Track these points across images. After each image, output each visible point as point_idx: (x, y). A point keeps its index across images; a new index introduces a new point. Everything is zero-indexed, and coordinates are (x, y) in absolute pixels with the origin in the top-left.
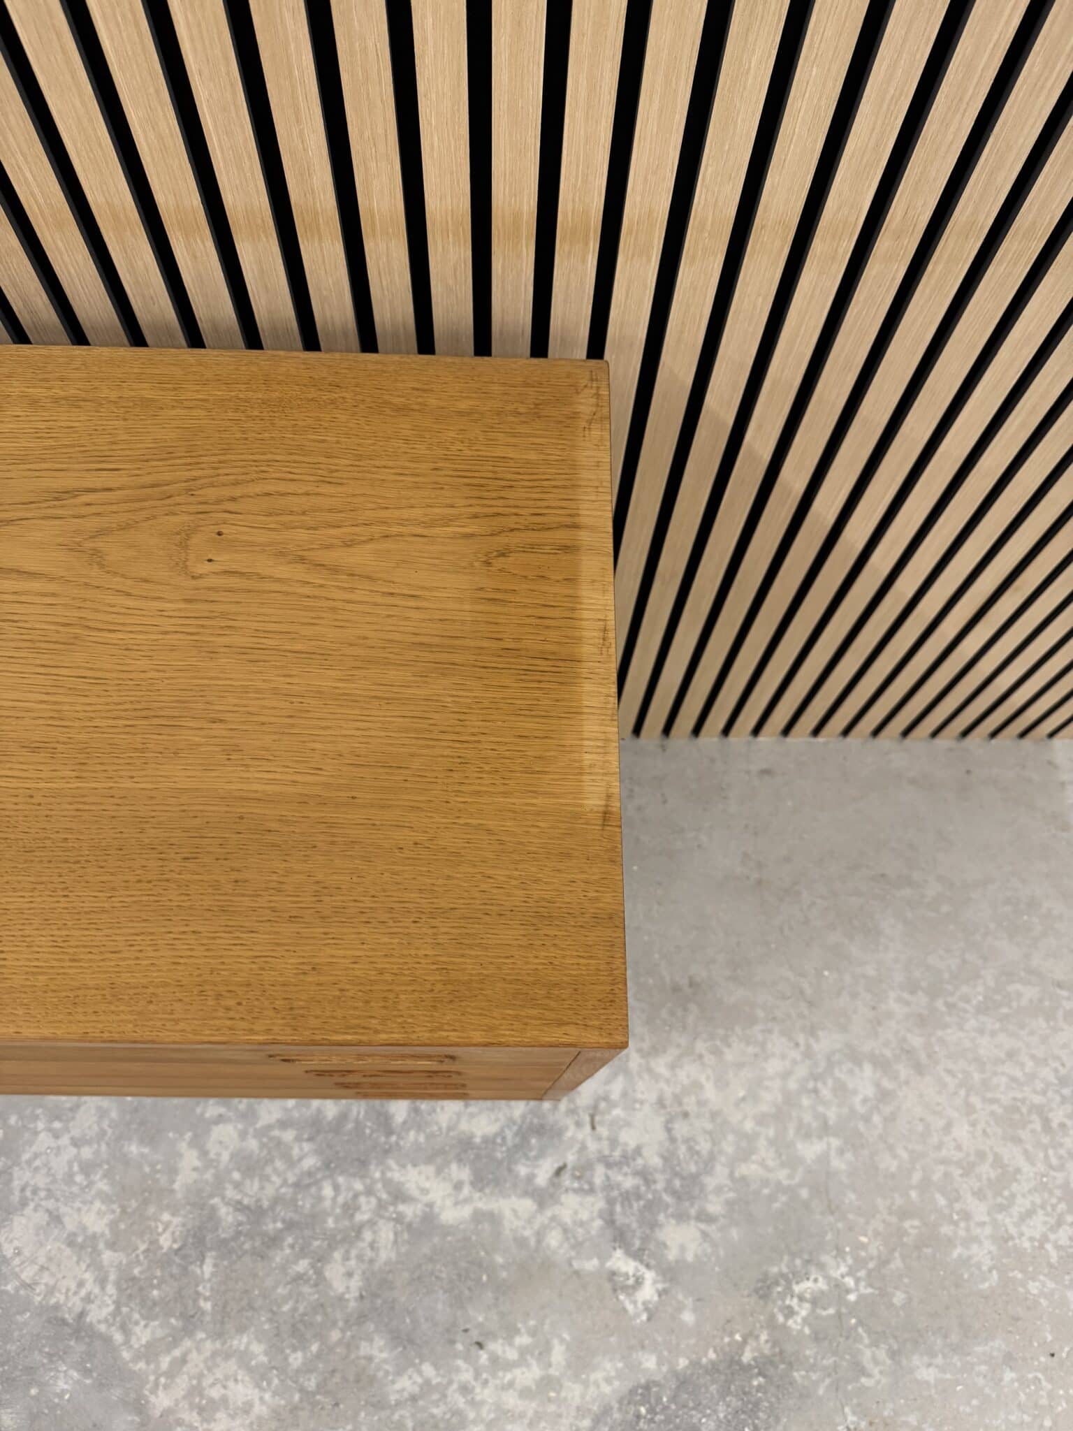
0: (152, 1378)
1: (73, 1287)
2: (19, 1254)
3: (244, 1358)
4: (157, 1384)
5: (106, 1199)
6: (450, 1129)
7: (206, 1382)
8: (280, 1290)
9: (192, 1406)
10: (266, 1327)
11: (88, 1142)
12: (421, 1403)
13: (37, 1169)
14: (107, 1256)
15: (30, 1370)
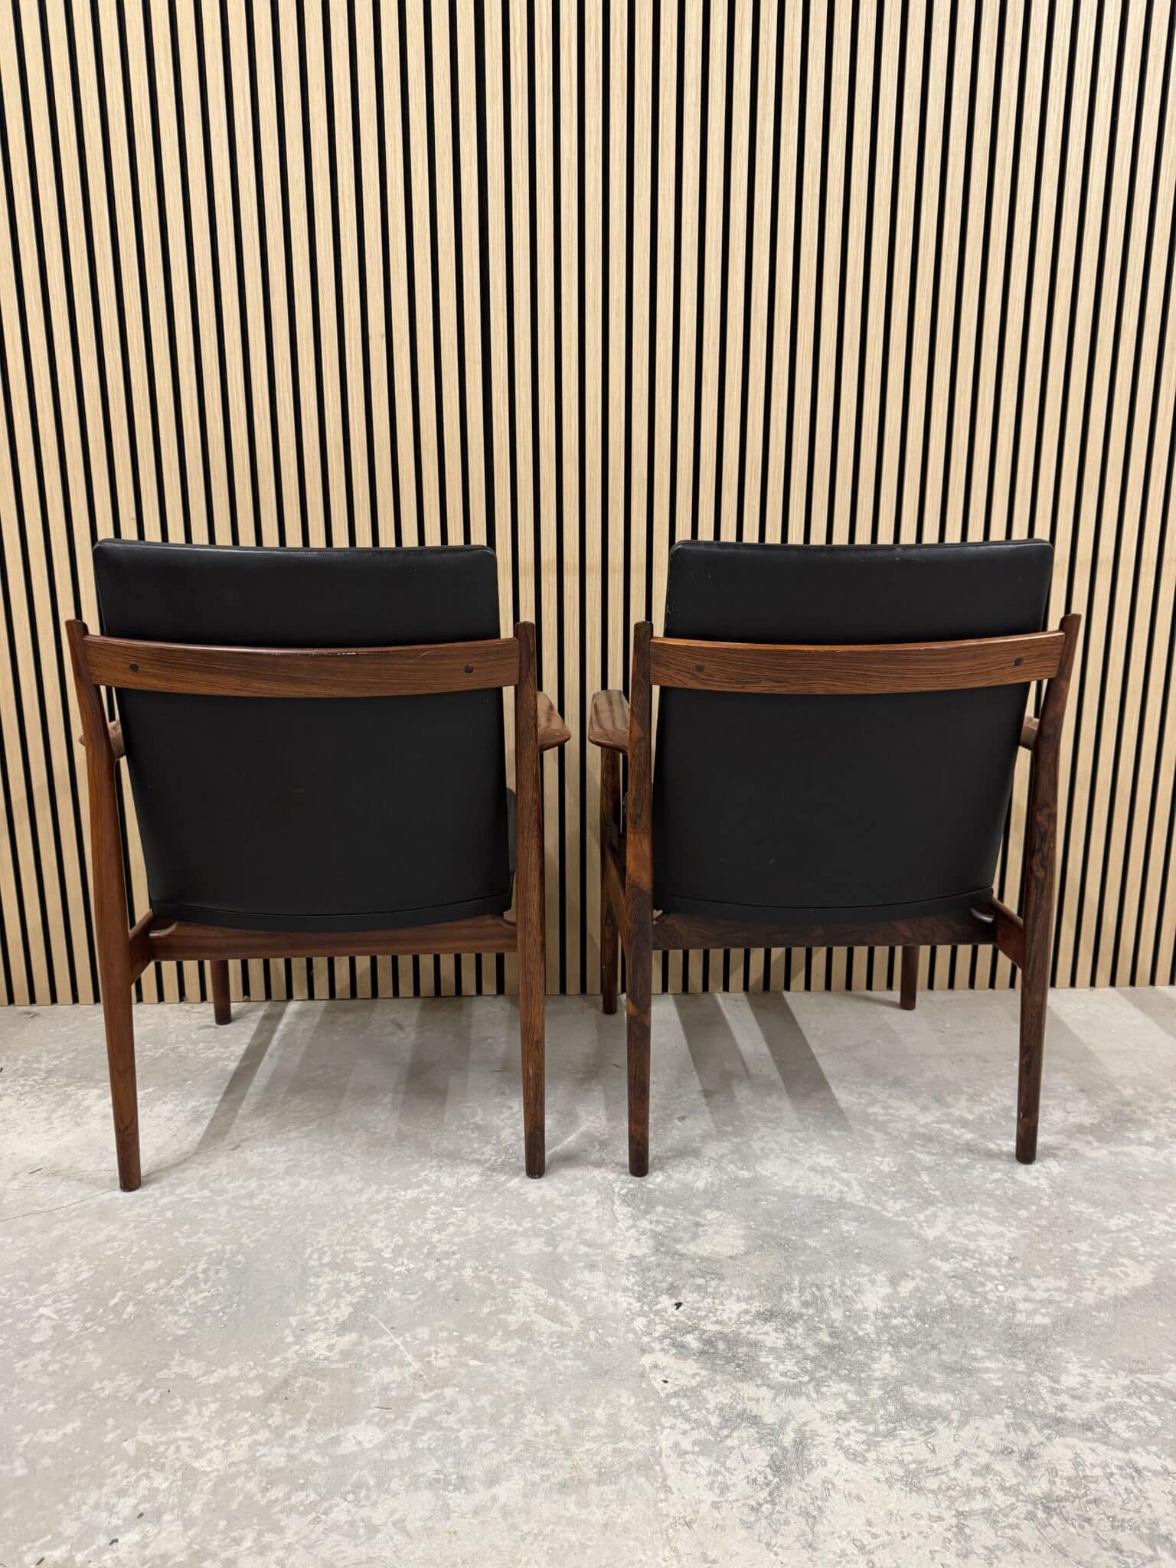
0: (916, 1223)
1: (827, 1188)
2: (776, 1175)
3: (983, 1215)
4: (921, 1227)
5: (826, 1152)
6: (1063, 1122)
7: (960, 1224)
8: (987, 1185)
9: (957, 1235)
10: (989, 1200)
11: (799, 1131)
12: (1137, 1229)
13: (767, 1142)
14: (844, 1175)
15: (816, 1222)
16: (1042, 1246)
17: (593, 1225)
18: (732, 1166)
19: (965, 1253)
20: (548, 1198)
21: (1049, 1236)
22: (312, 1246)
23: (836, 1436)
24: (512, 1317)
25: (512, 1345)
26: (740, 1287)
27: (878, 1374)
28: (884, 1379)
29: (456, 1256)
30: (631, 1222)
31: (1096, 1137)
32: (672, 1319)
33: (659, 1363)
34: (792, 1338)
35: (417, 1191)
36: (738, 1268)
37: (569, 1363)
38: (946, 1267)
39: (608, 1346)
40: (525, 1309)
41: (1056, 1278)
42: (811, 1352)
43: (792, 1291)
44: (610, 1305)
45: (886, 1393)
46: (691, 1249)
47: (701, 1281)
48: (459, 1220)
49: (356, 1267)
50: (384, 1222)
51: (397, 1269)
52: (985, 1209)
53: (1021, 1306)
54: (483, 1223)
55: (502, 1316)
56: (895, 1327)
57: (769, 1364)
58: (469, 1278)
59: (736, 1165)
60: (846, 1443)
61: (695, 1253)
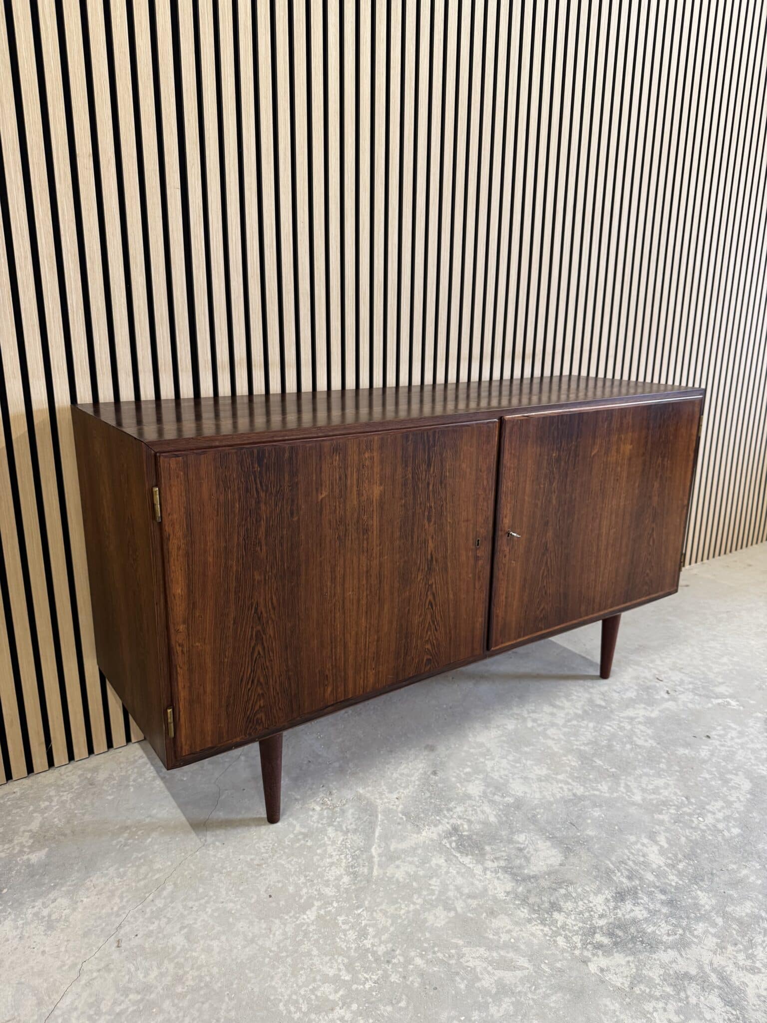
16: (691, 784)
17: (459, 881)
18: (496, 797)
19: (665, 803)
20: (412, 873)
21: (687, 776)
22: (281, 1001)
23: (732, 962)
24: (483, 982)
25: (507, 1004)
26: (587, 884)
27: (707, 907)
28: (714, 908)
29: (398, 952)
30: (480, 866)
31: (645, 703)
32: (576, 928)
33: (602, 966)
34: (647, 906)
35: (314, 909)
36: (572, 871)
37: (554, 998)
38: (665, 817)
39: (561, 971)
40: (485, 969)
41: (716, 801)
42: (665, 910)
43: (614, 872)
44: (531, 938)
45: (723, 917)
46: (534, 869)
47: (563, 891)
48: (368, 920)
49: (334, 1001)
50: (315, 949)
51: (367, 986)
52: (645, 770)
53: (721, 826)
54: (389, 914)
55: (478, 985)
56: (684, 871)
57: (654, 932)
58: (425, 965)
59: (498, 795)
60: (741, 963)
61: (540, 872)
